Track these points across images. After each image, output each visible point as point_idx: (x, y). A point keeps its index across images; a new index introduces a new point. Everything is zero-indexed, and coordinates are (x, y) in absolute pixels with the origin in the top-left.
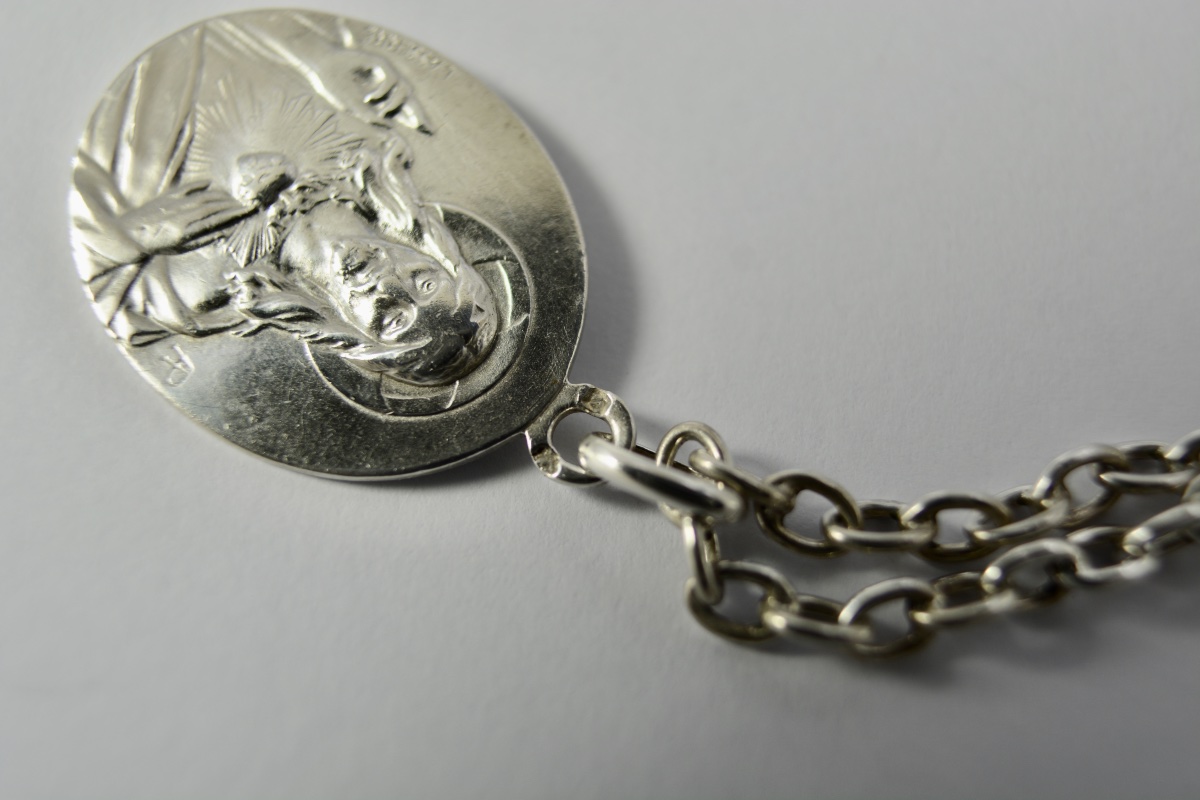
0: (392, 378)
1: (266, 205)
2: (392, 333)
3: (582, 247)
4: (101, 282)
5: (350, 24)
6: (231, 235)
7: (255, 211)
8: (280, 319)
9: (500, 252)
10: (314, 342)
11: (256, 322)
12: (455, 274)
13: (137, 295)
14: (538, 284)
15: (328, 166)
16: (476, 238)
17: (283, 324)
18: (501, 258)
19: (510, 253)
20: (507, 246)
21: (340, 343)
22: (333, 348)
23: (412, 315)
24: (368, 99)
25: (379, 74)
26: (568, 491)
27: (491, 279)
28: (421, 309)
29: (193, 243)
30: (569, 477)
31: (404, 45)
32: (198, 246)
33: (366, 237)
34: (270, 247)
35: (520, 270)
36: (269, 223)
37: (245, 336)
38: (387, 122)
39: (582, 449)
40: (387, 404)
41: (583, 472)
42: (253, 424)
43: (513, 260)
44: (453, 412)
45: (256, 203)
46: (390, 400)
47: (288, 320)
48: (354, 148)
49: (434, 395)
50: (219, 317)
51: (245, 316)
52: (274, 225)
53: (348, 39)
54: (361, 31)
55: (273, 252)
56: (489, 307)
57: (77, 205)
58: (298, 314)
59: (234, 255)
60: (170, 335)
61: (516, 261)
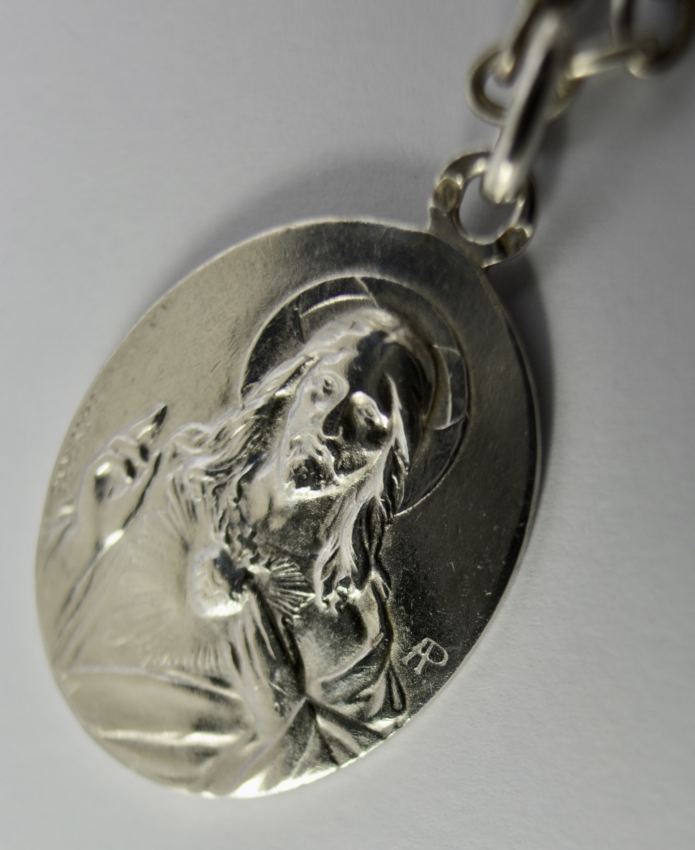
0: (429, 417)
1: (248, 576)
2: (382, 420)
3: (278, 230)
4: (336, 752)
5: (49, 510)
6: (280, 611)
7: (255, 589)
8: (370, 546)
9: (289, 316)
10: (394, 506)
11: (375, 575)
12: (317, 358)
13: (349, 710)
14: (323, 271)
16: (274, 345)
17: (375, 542)
18: (296, 313)
19: (291, 304)
20: (283, 309)
21: (394, 478)
22: (400, 484)
23: (360, 398)
24: (128, 480)
25: (103, 470)
26: (545, 218)
27: (319, 320)
28: (353, 390)
29: (291, 653)
30: (530, 214)
31: (69, 448)
32: (294, 647)
33: (279, 462)
34: (293, 566)
35: (309, 293)
36: (267, 571)
37: (389, 584)
38: (154, 456)
39: (498, 199)
40: (458, 420)
41: (520, 204)
42: (486, 565)
43: (297, 301)
44: (465, 347)
45: (245, 587)
46: (453, 418)
47: (370, 539)
48: (182, 487)
49: (447, 369)
51: (367, 587)
52: (268, 565)
53: (67, 510)
54: (55, 495)
55: (298, 562)
56: (349, 317)
57: (251, 788)
58: (364, 527)
59: (302, 605)
60: (391, 668)
61: (299, 297)
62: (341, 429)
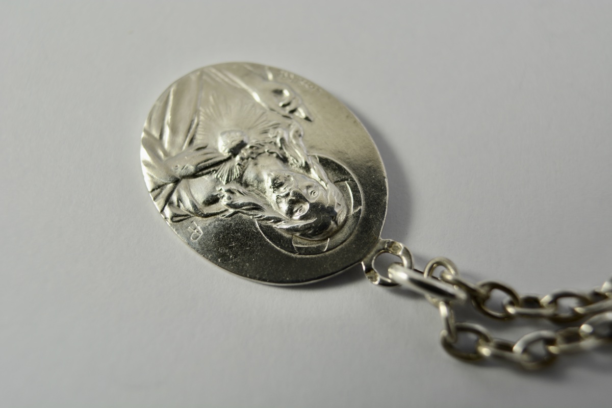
0: (298, 237)
1: (235, 155)
2: (297, 216)
3: (385, 174)
4: (157, 192)
5: (271, 69)
6: (219, 169)
7: (229, 159)
8: (244, 209)
9: (346, 177)
10: (260, 220)
11: (231, 211)
12: (326, 188)
13: (174, 198)
14: (365, 192)
15: (264, 136)
16: (334, 170)
17: (245, 212)
18: (347, 180)
19: (351, 178)
20: (350, 174)
21: (272, 221)
22: (269, 223)
23: (306, 207)
24: (281, 104)
25: (286, 93)
26: (382, 290)
27: (343, 189)
28: (311, 204)
29: (200, 173)
30: (383, 284)
31: (297, 78)
32: (203, 175)
33: (283, 170)
34: (237, 175)
35: (356, 185)
36: (237, 164)
37: (227, 217)
38: (291, 116)
39: (390, 270)
40: (295, 249)
41: (389, 281)
42: (232, 259)
43: (353, 180)
44: (327, 253)
45: (230, 154)
46: (297, 247)
47: (247, 210)
48: (275, 128)
49: (318, 245)
50: (213, 209)
51: (226, 208)
52: (239, 164)
53: (270, 76)
54: (277, 72)
55: (239, 177)
56: (343, 203)
57: (144, 155)
58: (252, 206)
59: (220, 179)
60: (191, 217)
61: (355, 181)
62: (294, 198)
